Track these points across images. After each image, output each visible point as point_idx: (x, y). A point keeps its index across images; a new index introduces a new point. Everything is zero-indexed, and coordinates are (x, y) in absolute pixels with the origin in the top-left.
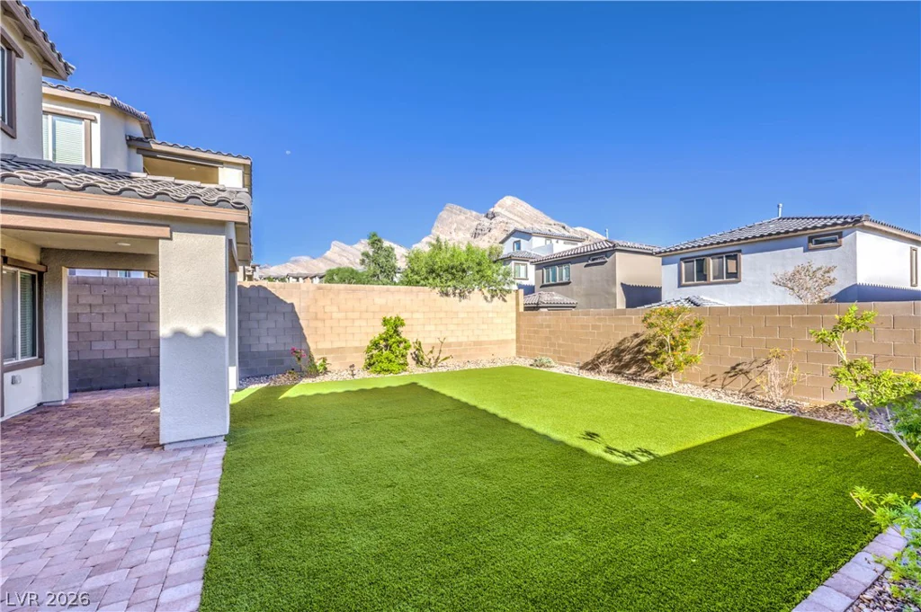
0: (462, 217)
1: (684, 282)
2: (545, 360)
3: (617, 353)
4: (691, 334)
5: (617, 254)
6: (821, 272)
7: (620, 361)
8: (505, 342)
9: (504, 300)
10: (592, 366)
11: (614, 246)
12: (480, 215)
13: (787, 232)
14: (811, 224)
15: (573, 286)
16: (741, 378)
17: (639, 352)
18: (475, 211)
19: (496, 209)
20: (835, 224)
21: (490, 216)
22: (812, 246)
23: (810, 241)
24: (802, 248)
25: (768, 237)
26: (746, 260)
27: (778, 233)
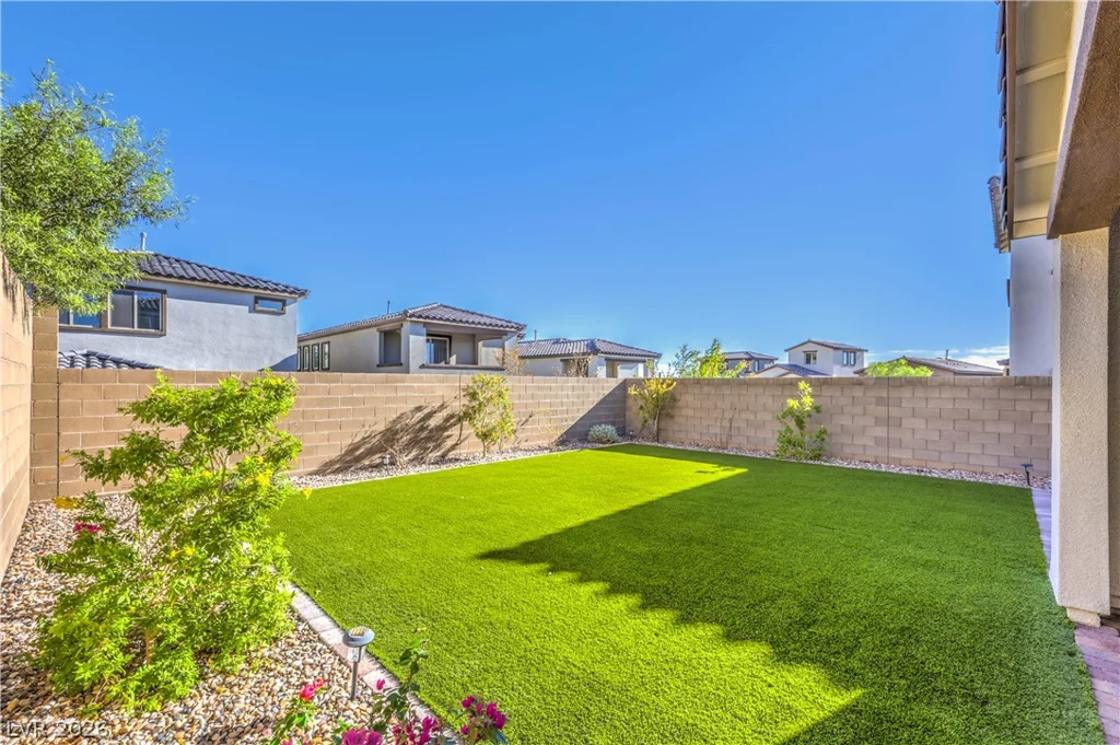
23: (256, 302)
24: (247, 308)
25: (212, 285)
26: (174, 307)
27: (226, 283)
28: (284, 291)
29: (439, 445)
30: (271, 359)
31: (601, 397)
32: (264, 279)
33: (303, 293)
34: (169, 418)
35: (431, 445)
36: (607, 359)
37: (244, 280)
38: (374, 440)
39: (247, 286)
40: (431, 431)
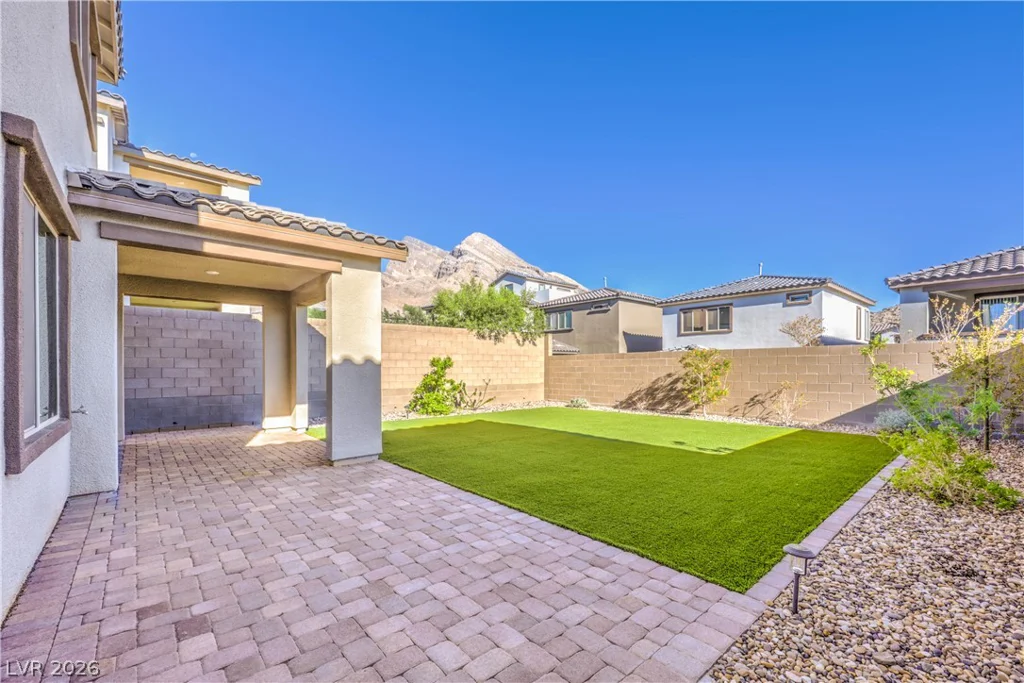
0: (424, 253)
1: (682, 332)
2: (580, 401)
3: (651, 392)
4: (720, 372)
5: (620, 302)
6: (813, 323)
7: (654, 399)
8: (531, 386)
9: (534, 344)
10: (629, 404)
11: (618, 295)
12: (445, 252)
13: (770, 289)
14: (788, 283)
15: (575, 334)
16: (758, 408)
17: (672, 390)
18: (439, 246)
19: (464, 246)
20: (807, 284)
21: (456, 254)
22: (789, 302)
23: (787, 298)
29: (685, 403)
35: (678, 402)
40: (678, 392)
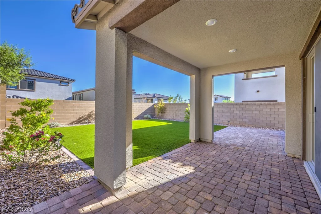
23: (61, 83)
24: (58, 84)
25: (48, 78)
26: (38, 84)
27: (52, 78)
28: (68, 80)
30: (65, 98)
31: (148, 108)
32: (63, 77)
33: (74, 81)
34: (28, 105)
36: (158, 99)
37: (57, 77)
38: (85, 117)
39: (58, 79)
